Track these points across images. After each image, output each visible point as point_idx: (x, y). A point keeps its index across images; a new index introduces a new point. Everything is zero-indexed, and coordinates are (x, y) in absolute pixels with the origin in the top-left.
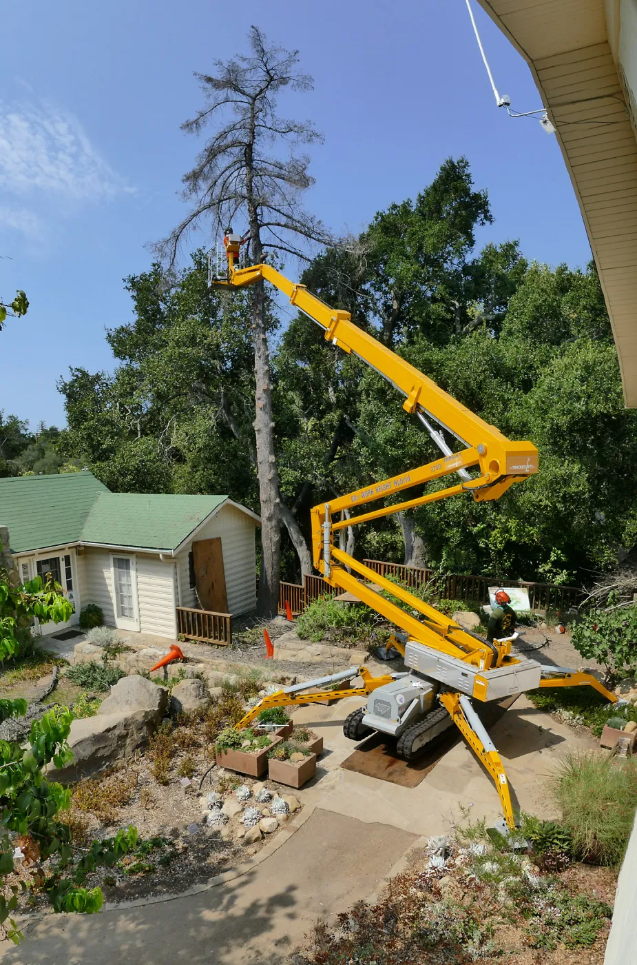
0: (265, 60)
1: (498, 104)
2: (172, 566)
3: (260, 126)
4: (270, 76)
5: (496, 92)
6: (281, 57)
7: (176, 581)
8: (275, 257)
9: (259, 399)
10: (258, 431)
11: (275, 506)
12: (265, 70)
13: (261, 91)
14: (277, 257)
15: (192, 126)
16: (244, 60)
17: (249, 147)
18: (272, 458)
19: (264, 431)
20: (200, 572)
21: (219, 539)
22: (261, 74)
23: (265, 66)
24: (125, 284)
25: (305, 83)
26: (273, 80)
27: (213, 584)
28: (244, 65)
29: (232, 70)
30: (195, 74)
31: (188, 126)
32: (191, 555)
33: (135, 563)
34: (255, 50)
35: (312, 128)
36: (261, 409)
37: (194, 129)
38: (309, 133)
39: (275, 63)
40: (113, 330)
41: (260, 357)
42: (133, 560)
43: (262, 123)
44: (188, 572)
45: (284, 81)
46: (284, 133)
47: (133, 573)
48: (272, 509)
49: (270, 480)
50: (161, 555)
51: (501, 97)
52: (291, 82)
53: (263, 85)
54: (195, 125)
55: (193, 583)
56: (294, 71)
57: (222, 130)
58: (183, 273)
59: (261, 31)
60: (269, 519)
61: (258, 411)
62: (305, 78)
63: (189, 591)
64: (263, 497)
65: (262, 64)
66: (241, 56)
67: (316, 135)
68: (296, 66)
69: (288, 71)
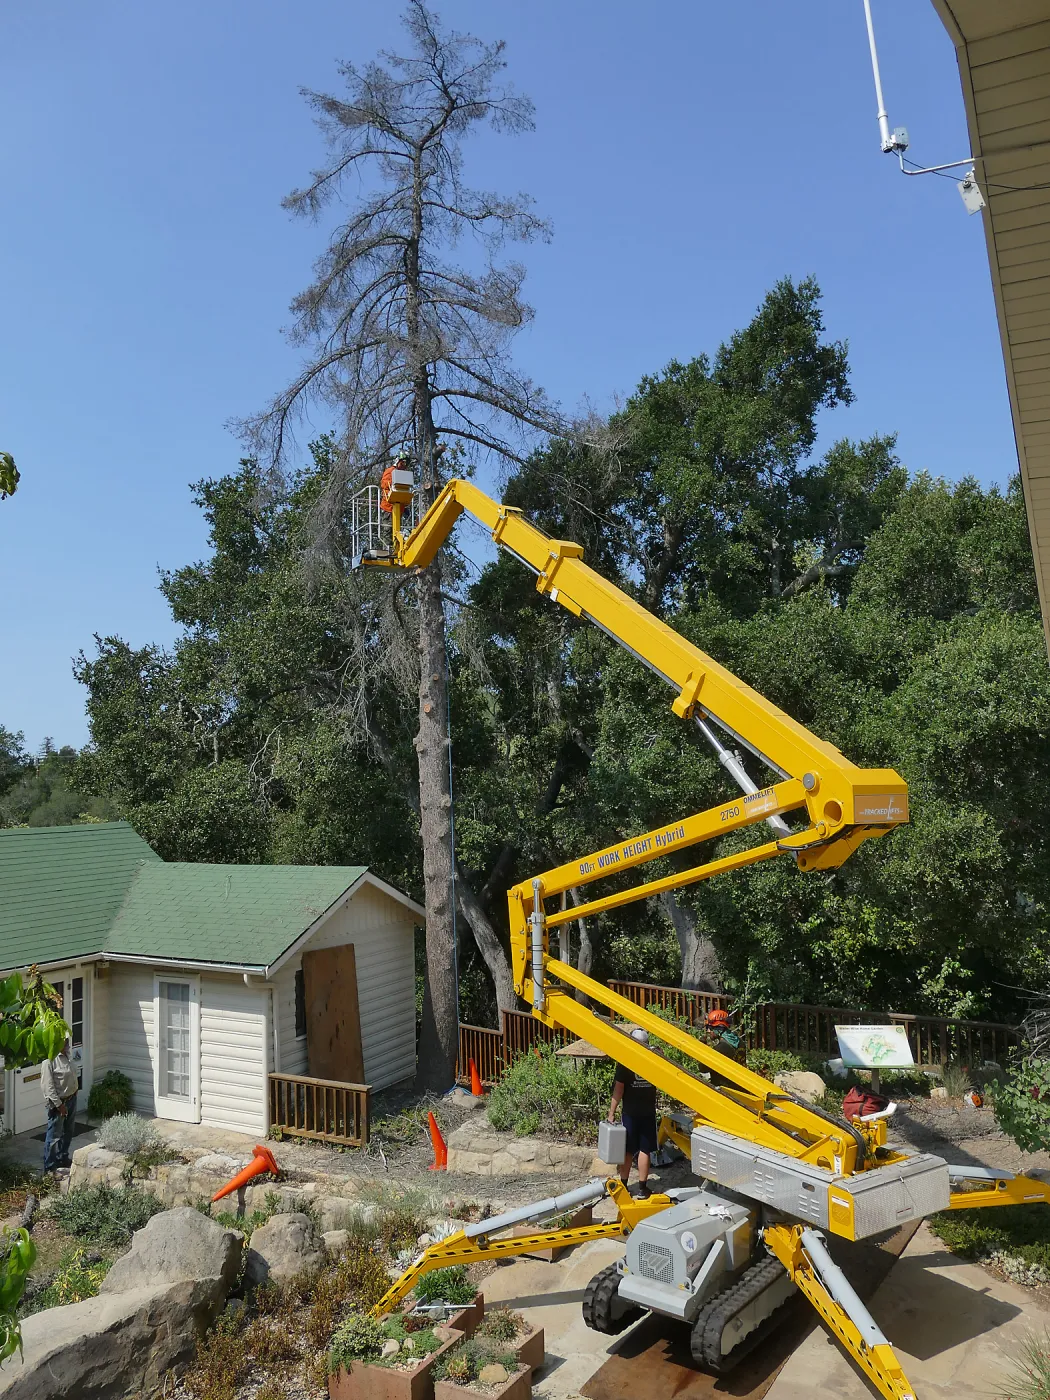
0: (439, 63)
1: (884, 146)
2: (265, 996)
3: (432, 203)
4: (450, 99)
5: (883, 122)
6: (471, 57)
7: (270, 1022)
8: (459, 454)
9: (425, 697)
10: (422, 752)
11: (449, 888)
12: (440, 84)
13: (433, 130)
14: (464, 454)
15: (305, 201)
16: (398, 63)
17: (413, 244)
18: (446, 800)
19: (433, 754)
20: (316, 1007)
21: (350, 948)
22: (431, 92)
23: (440, 76)
24: (194, 495)
25: (519, 115)
26: (457, 108)
27: (337, 1029)
28: (398, 75)
29: (376, 85)
30: (303, 93)
31: (296, 202)
32: (300, 977)
33: (198, 992)
34: (418, 41)
35: (531, 210)
36: (429, 715)
37: (308, 209)
38: (524, 219)
39: (458, 71)
40: (173, 572)
41: (428, 625)
42: (195, 985)
43: (435, 199)
44: (294, 1007)
45: (477, 110)
46: (477, 219)
47: (193, 1006)
48: (445, 895)
49: (441, 838)
50: (245, 976)
51: (891, 133)
52: (490, 113)
53: (437, 119)
54: (308, 201)
55: (302, 1025)
56: (497, 89)
57: (360, 211)
58: (295, 478)
60: (440, 911)
61: (422, 717)
62: (518, 103)
63: (295, 1042)
64: (428, 870)
65: (433, 73)
66: (391, 54)
67: (537, 225)
68: (499, 78)
69: (484, 88)
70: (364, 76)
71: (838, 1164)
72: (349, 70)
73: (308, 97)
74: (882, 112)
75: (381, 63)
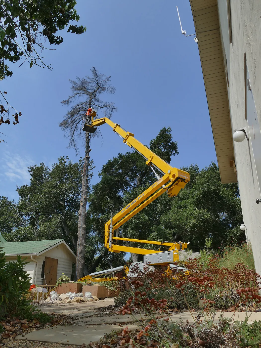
0: (97, 79)
1: (182, 33)
2: (35, 264)
3: (93, 104)
4: (99, 86)
6: (104, 78)
9: (82, 202)
10: (80, 214)
11: (83, 247)
12: (97, 83)
13: (95, 91)
15: (66, 102)
16: (89, 78)
18: (84, 226)
19: (82, 215)
20: (47, 271)
22: (95, 84)
25: (112, 91)
26: (100, 88)
27: (51, 279)
28: (88, 80)
29: (84, 82)
30: (69, 80)
31: (64, 102)
32: (44, 262)
34: (93, 75)
35: (114, 105)
36: (82, 206)
37: (67, 104)
38: (112, 107)
39: (101, 80)
40: (20, 187)
41: (84, 186)
44: (41, 270)
45: (103, 89)
46: (102, 107)
48: (82, 249)
49: (83, 235)
50: (31, 256)
52: (106, 90)
53: (95, 89)
55: (42, 276)
56: (108, 85)
57: (79, 103)
58: (53, 166)
59: (96, 69)
60: (80, 253)
62: (112, 88)
63: (41, 279)
64: (79, 242)
65: (96, 81)
66: (88, 76)
67: (115, 109)
68: (109, 83)
69: (106, 84)
70: (82, 80)
71: (176, 249)
72: (79, 79)
73: (70, 81)
74: (182, 29)
75: (85, 78)
